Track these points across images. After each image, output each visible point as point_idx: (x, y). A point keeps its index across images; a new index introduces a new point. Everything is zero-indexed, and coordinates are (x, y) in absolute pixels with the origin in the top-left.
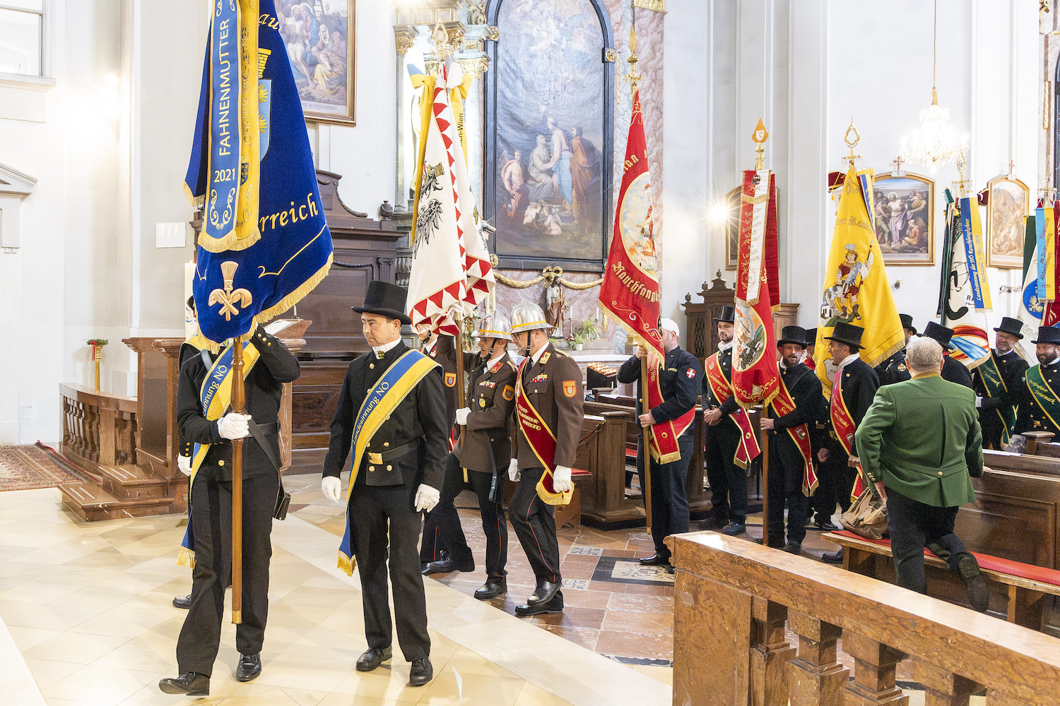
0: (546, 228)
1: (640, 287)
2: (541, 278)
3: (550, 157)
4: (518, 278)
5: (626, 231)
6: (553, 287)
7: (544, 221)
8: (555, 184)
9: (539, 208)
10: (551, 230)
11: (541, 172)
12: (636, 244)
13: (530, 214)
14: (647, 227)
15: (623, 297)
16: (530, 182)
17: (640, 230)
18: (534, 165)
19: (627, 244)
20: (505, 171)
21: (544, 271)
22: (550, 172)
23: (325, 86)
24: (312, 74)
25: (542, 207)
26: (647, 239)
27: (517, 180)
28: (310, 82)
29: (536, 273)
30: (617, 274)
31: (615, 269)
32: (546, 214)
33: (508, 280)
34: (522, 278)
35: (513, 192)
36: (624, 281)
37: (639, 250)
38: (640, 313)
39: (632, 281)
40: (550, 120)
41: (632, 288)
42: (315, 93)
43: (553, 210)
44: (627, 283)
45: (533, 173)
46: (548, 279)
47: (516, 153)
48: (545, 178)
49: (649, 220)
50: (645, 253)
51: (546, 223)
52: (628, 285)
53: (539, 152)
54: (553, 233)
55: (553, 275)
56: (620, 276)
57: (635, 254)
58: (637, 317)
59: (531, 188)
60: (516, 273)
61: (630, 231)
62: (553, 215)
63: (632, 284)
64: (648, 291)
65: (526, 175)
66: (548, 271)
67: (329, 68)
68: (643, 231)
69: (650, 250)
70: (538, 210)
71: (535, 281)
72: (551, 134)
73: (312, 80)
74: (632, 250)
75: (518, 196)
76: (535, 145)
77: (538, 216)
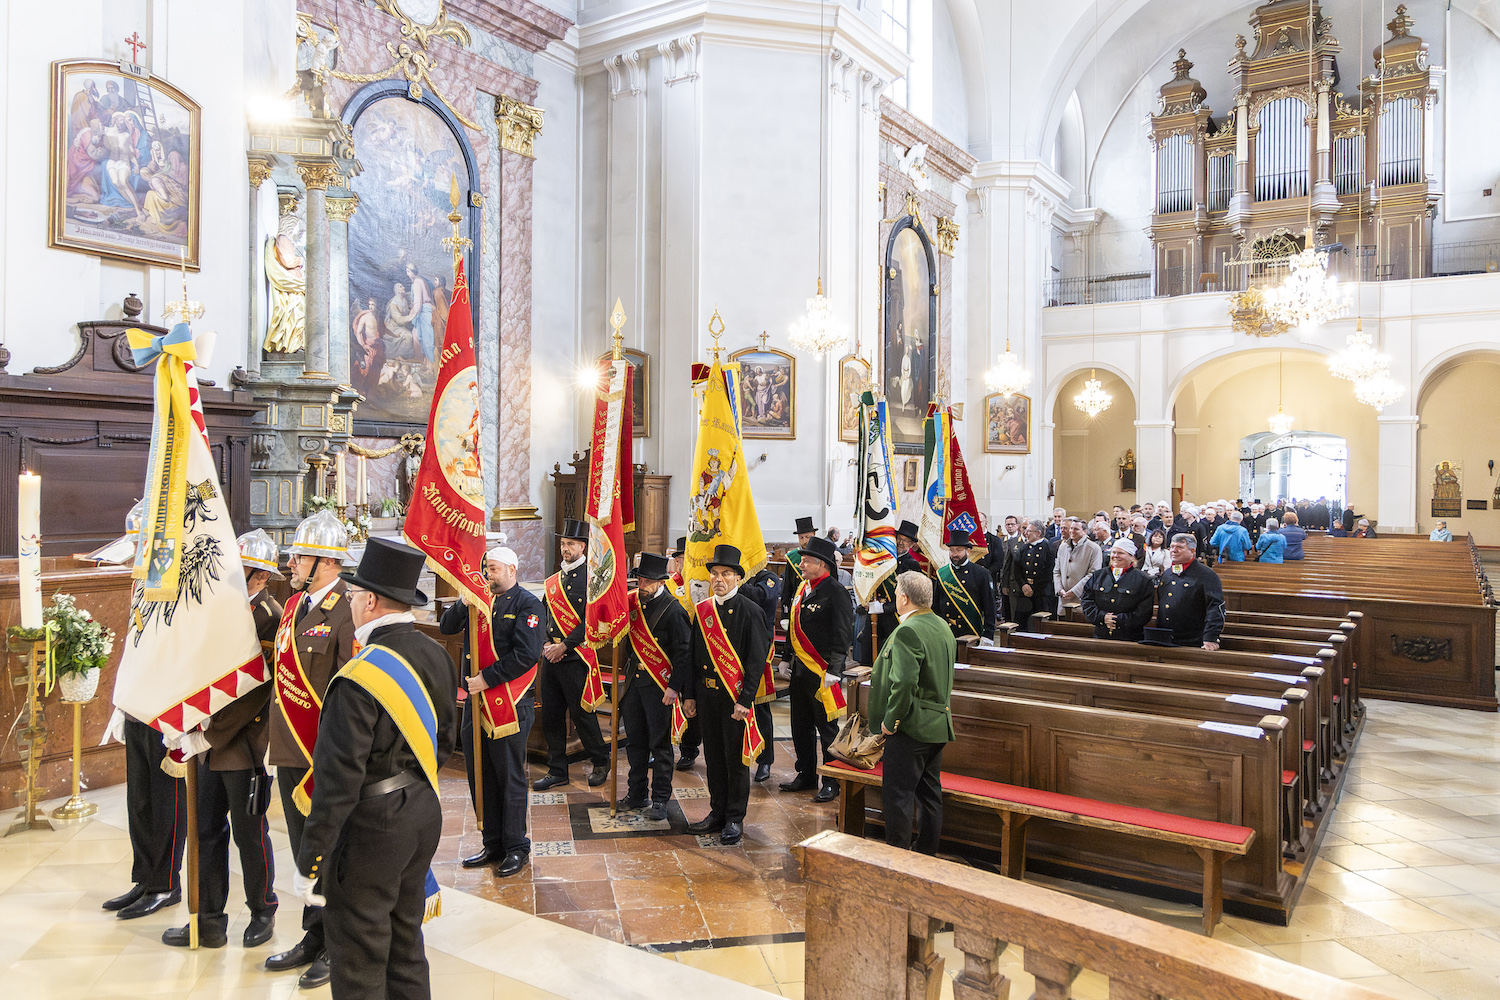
0: (404, 390)
2: (398, 446)
3: (410, 309)
4: (373, 447)
6: (413, 457)
7: (402, 382)
8: (415, 339)
9: (397, 367)
10: (411, 392)
11: (400, 325)
13: (387, 373)
16: (386, 336)
18: (391, 317)
20: (357, 323)
21: (403, 439)
22: (409, 326)
25: (400, 365)
27: (372, 333)
28: (139, 212)
29: (393, 441)
32: (405, 374)
33: (360, 449)
34: (378, 447)
35: (367, 347)
40: (410, 266)
43: (413, 370)
45: (390, 326)
46: (407, 447)
47: (371, 302)
48: (404, 333)
51: (405, 384)
53: (397, 302)
54: (412, 395)
55: (413, 443)
59: (387, 343)
60: (370, 441)
62: (413, 375)
65: (382, 328)
66: (407, 439)
67: (165, 196)
70: (395, 369)
71: (392, 450)
72: (411, 283)
75: (372, 352)
76: (393, 294)
77: (395, 374)
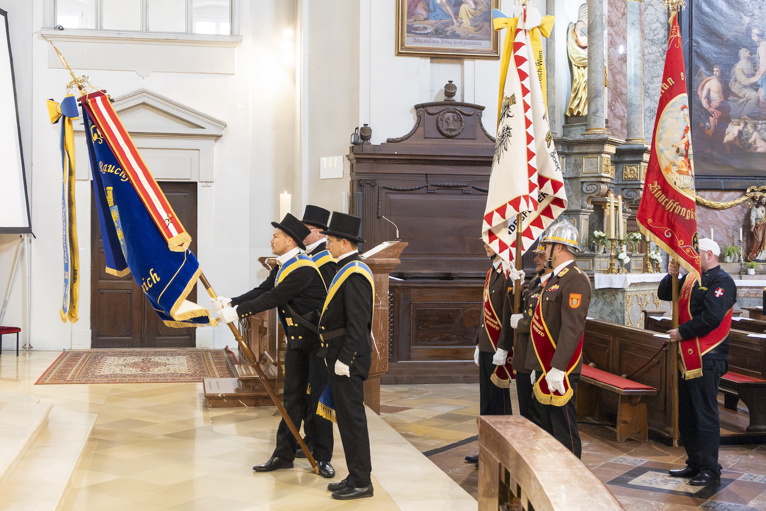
0: (750, 146)
1: (675, 205)
2: (744, 198)
3: (756, 71)
4: (719, 199)
5: (662, 151)
6: (757, 207)
7: (747, 139)
8: (761, 98)
9: (742, 125)
10: (757, 148)
11: (745, 87)
12: (671, 163)
13: (732, 132)
14: (682, 147)
15: (659, 214)
16: (731, 98)
17: (675, 149)
18: (736, 80)
19: (663, 163)
20: (702, 89)
21: (748, 191)
22: (755, 87)
23: (469, 24)
24: (457, 14)
25: (746, 124)
26: (683, 158)
27: (716, 97)
28: (455, 21)
29: (739, 194)
30: (653, 193)
31: (651, 188)
32: (751, 131)
33: (705, 201)
34: (724, 199)
35: (711, 110)
36: (659, 199)
37: (674, 169)
38: (675, 231)
39: (667, 200)
40: (755, 31)
41: (667, 206)
42: (459, 31)
43: (759, 127)
44: (662, 202)
45: (735, 88)
46: (753, 199)
47: (715, 69)
48: (751, 94)
49: (685, 140)
50: (680, 172)
51: (751, 141)
52: (663, 204)
53: (742, 65)
54: (759, 150)
55: (758, 194)
56: (656, 195)
57: (670, 173)
58: (672, 234)
59: (731, 104)
60: (716, 194)
61: (666, 152)
62: (759, 131)
63: (667, 202)
64: (683, 209)
65: (726, 91)
66: (753, 191)
67: (473, 6)
68: (678, 151)
69: (685, 169)
70: (741, 128)
71: (737, 201)
72: (757, 47)
73: (456, 19)
74: (667, 169)
75: (717, 114)
76: (737, 59)
77: (740, 133)
